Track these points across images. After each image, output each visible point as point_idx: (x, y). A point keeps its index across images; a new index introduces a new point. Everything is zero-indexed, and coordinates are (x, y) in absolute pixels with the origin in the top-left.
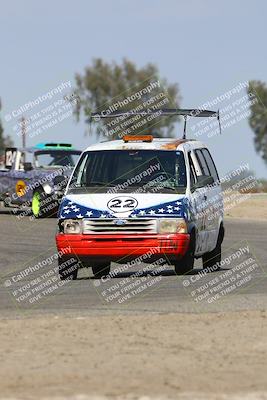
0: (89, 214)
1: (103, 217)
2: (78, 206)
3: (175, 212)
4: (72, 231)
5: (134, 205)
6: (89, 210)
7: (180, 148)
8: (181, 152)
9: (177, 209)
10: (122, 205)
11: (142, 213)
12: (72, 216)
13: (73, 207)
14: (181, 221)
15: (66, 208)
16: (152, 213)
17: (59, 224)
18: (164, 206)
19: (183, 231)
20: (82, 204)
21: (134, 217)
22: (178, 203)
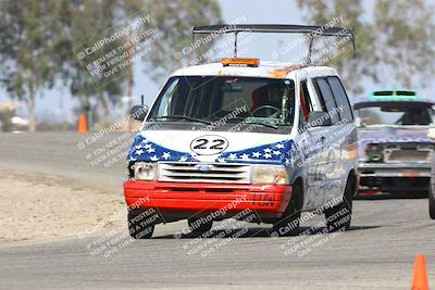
0: (166, 155)
1: (183, 160)
2: (154, 145)
3: (274, 157)
4: (144, 176)
5: (224, 146)
6: (167, 151)
7: (291, 76)
8: (292, 82)
9: (277, 153)
10: (208, 145)
11: (233, 157)
12: (145, 158)
13: (147, 147)
14: (281, 168)
15: (139, 147)
16: (245, 157)
17: (129, 167)
18: (261, 149)
19: (282, 181)
20: (158, 143)
21: (222, 161)
22: (279, 146)
